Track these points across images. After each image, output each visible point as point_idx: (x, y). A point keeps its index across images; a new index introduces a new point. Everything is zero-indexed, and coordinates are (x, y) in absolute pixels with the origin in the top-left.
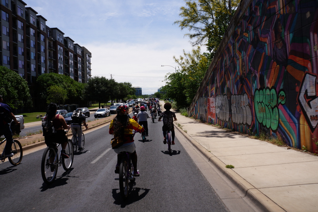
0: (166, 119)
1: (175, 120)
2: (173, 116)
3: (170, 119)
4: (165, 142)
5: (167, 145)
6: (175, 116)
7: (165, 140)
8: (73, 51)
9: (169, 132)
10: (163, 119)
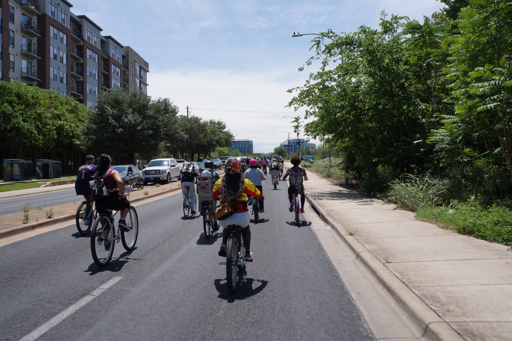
0: (293, 178)
1: (305, 180)
2: (302, 173)
3: (299, 178)
4: (291, 210)
5: (294, 213)
6: (306, 175)
7: (292, 206)
8: (100, 48)
9: (297, 195)
10: (290, 178)
